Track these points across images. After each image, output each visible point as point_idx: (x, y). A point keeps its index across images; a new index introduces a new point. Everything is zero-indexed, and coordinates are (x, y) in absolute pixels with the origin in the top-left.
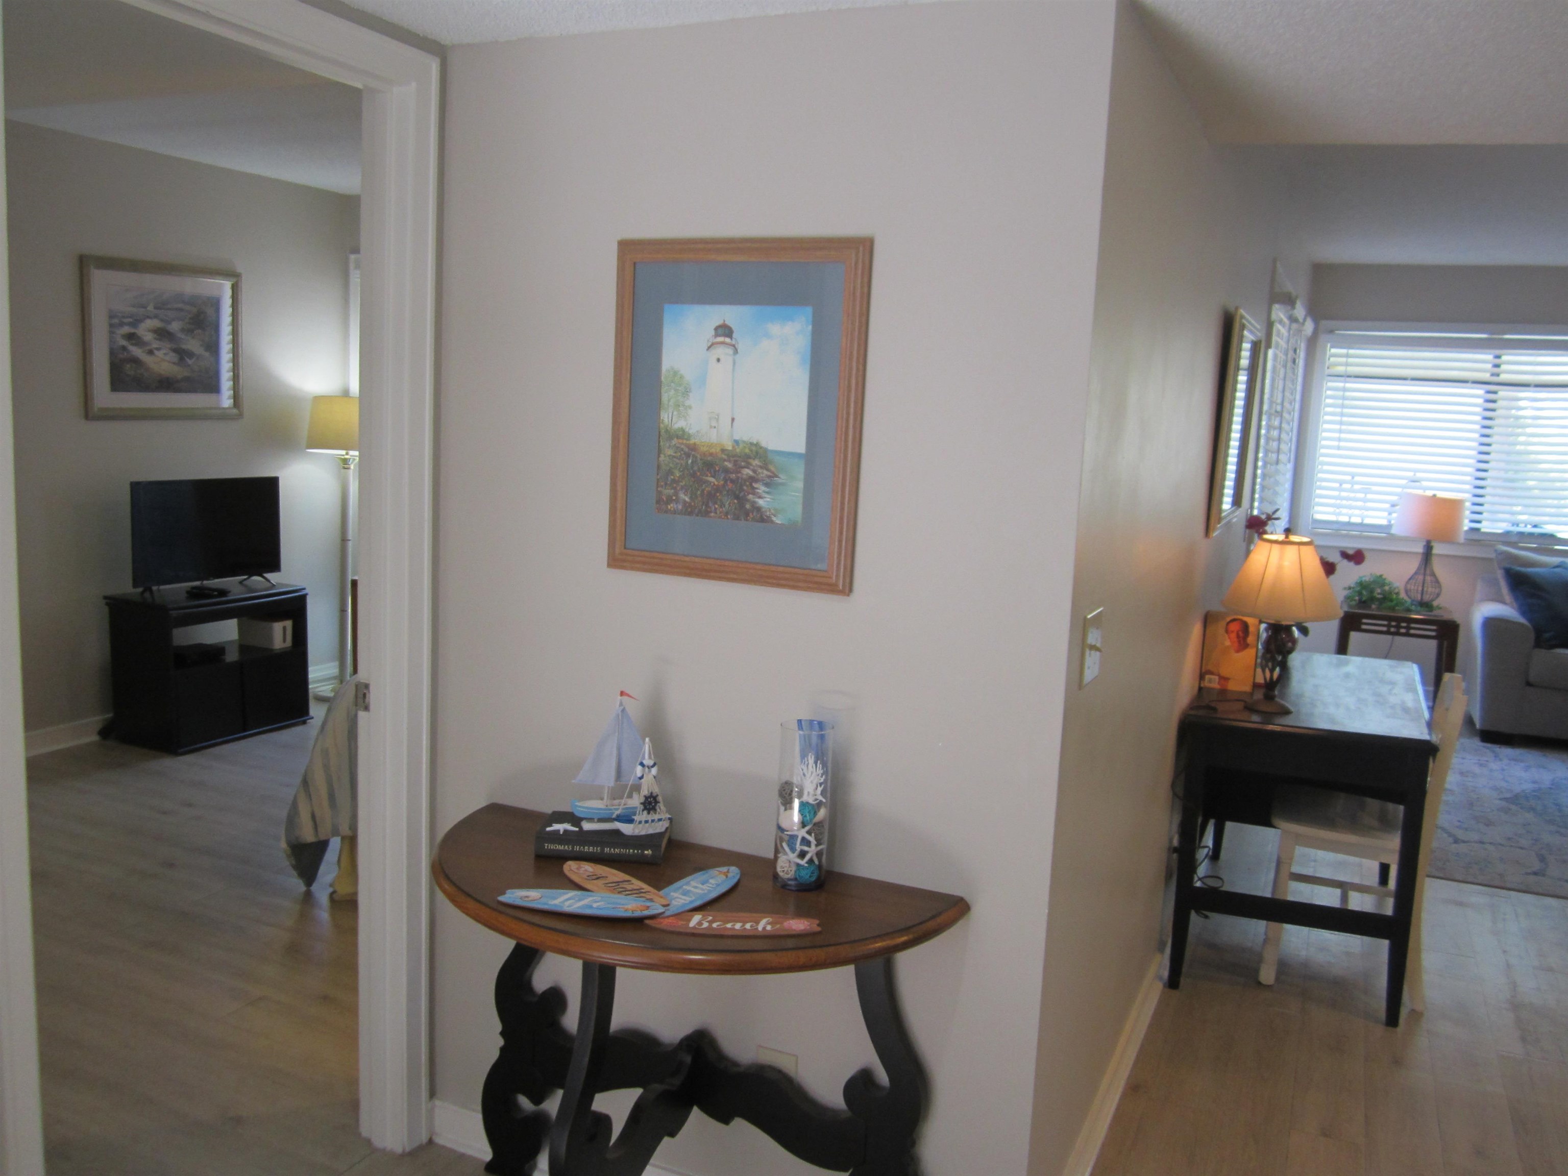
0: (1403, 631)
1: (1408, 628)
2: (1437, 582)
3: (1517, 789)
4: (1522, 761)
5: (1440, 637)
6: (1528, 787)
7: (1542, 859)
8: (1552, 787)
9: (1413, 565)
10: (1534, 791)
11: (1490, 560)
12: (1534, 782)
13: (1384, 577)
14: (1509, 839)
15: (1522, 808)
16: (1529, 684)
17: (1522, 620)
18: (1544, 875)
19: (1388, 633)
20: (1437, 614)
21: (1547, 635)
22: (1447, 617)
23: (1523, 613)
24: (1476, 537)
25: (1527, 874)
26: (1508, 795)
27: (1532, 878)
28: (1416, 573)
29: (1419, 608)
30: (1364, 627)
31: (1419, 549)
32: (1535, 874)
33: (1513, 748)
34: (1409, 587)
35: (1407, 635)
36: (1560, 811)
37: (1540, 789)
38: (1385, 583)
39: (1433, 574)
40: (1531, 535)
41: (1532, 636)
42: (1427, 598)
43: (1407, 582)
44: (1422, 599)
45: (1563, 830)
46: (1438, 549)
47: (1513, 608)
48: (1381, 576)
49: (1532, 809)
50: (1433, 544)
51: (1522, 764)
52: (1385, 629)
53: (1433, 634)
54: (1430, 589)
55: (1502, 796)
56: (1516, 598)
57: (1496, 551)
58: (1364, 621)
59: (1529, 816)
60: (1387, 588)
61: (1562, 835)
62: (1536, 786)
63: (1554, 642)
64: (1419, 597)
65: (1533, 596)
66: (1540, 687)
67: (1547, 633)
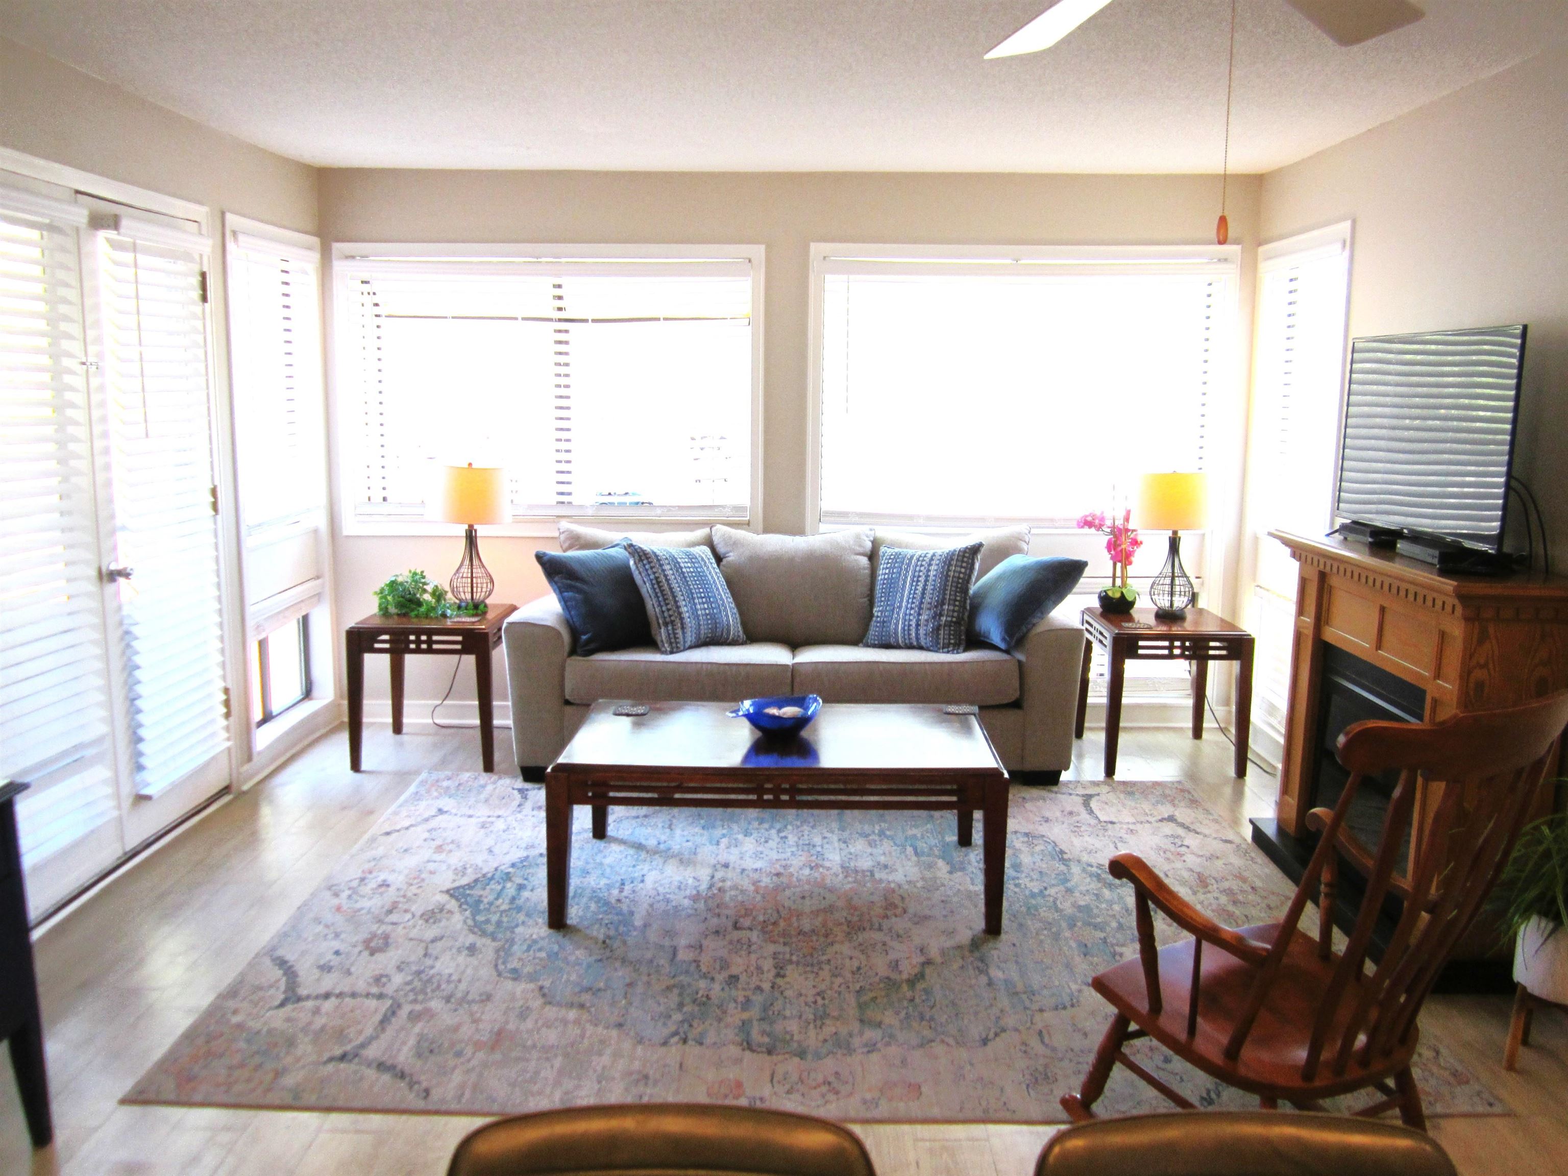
0: (424, 647)
1: (430, 642)
2: (487, 574)
16: (567, 703)
19: (408, 650)
21: (584, 639)
28: (461, 566)
29: (459, 613)
34: (455, 584)
39: (482, 567)
41: (568, 642)
42: (478, 596)
43: (453, 579)
44: (472, 599)
52: (402, 646)
54: (481, 584)
57: (559, 529)
58: (379, 637)
63: (592, 646)
64: (469, 596)
65: (570, 588)
66: (578, 705)
67: (585, 634)
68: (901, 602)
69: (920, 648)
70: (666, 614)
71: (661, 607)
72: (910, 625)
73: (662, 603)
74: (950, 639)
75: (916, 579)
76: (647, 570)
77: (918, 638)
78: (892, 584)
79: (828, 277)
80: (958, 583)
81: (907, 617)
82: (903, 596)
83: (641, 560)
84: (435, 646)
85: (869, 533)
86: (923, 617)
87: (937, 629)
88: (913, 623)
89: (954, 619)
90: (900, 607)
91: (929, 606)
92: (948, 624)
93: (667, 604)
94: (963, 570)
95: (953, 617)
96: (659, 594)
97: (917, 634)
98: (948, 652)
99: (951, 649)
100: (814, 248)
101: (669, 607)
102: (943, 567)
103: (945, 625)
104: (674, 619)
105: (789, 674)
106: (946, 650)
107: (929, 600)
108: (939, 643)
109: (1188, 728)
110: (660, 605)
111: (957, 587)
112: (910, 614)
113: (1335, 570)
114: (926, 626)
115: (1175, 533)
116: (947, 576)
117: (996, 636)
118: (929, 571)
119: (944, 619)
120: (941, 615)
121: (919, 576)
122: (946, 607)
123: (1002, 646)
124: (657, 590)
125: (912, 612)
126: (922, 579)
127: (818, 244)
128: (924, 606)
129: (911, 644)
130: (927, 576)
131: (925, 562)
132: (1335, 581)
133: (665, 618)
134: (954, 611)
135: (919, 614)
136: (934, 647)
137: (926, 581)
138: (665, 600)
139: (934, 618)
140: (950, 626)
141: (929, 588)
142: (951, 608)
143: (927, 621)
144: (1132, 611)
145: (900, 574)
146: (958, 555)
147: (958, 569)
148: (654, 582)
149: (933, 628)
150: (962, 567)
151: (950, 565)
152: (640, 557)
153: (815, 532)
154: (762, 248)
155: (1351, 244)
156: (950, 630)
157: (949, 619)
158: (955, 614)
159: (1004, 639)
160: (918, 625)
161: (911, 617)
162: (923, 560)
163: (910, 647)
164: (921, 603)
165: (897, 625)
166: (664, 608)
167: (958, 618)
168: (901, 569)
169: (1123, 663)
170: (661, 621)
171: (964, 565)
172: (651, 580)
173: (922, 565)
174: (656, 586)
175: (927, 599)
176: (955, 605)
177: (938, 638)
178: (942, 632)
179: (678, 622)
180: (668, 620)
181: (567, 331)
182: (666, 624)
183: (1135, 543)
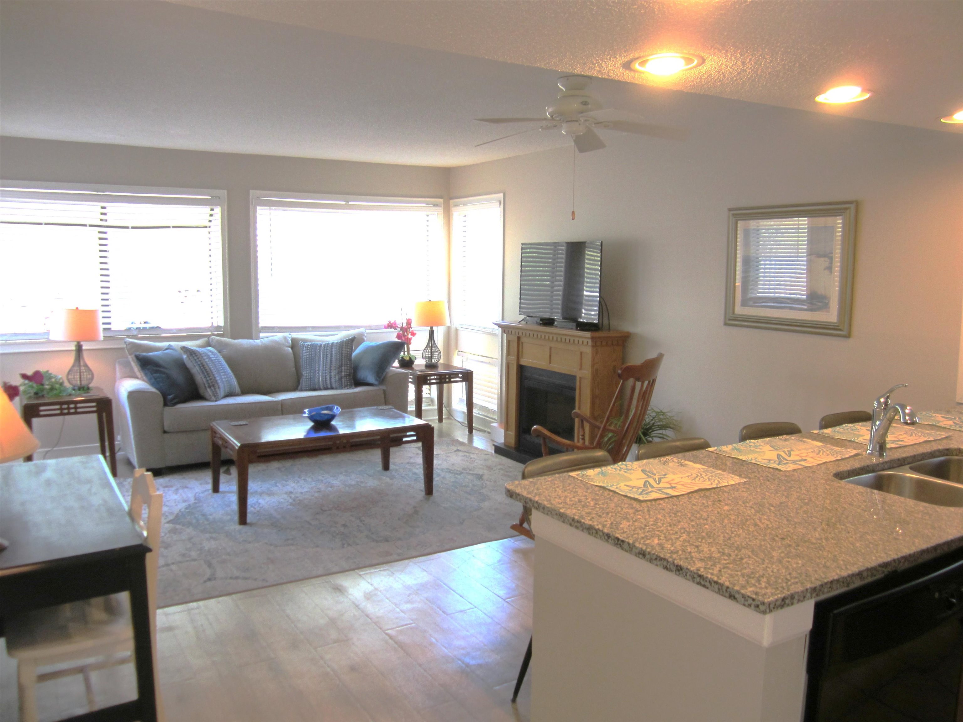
0: (72, 411)
1: (76, 408)
2: (89, 370)
3: (176, 510)
4: (171, 486)
5: (99, 412)
6: (182, 506)
7: (210, 565)
8: (196, 501)
9: (70, 360)
10: (186, 508)
11: (122, 349)
12: (185, 501)
13: (50, 372)
14: (184, 555)
15: (183, 525)
16: (165, 432)
17: (153, 390)
18: (215, 579)
19: (62, 414)
20: (93, 394)
21: (170, 397)
22: (101, 395)
23: (152, 384)
24: (110, 335)
25: (205, 582)
26: (171, 517)
27: (209, 584)
28: (73, 366)
29: (78, 392)
30: (42, 413)
31: (73, 347)
32: (209, 579)
33: (163, 477)
34: (70, 377)
35: (76, 413)
36: (207, 520)
37: (189, 505)
38: (51, 377)
39: (86, 366)
40: (145, 329)
41: (161, 400)
42: (84, 383)
43: (69, 373)
44: (81, 384)
45: (214, 535)
46: (86, 346)
47: (144, 380)
48: (48, 371)
49: (190, 524)
50: (82, 343)
51: (173, 489)
52: (58, 412)
53: (95, 409)
54: (86, 376)
55: (168, 520)
56: (146, 375)
57: (125, 343)
58: (42, 408)
59: (190, 531)
60: (53, 380)
61: (215, 539)
62: (186, 504)
63: (176, 401)
64: (79, 383)
65: (156, 372)
66: (173, 432)
67: (170, 395)
68: (319, 367)
69: (332, 388)
70: (209, 382)
71: (206, 378)
72: (326, 378)
73: (207, 376)
74: (347, 383)
75: (325, 356)
76: (195, 360)
77: (331, 384)
78: (312, 360)
79: (258, 208)
80: (347, 356)
81: (324, 375)
82: (319, 365)
83: (191, 355)
84: (79, 410)
85: (290, 336)
86: (333, 374)
87: (341, 379)
88: (328, 377)
89: (348, 373)
90: (319, 370)
91: (335, 368)
92: (346, 376)
93: (209, 377)
94: (349, 350)
95: (347, 372)
96: (204, 372)
97: (331, 382)
98: (348, 389)
99: (348, 387)
100: (252, 192)
101: (211, 378)
102: (339, 349)
103: (344, 377)
104: (213, 385)
105: (280, 406)
106: (346, 388)
107: (335, 365)
108: (342, 385)
109: (436, 419)
110: (205, 377)
111: (347, 358)
112: (326, 373)
113: (524, 334)
114: (335, 377)
115: (432, 328)
116: (342, 353)
117: (371, 378)
118: (332, 351)
119: (343, 373)
120: (341, 372)
121: (327, 355)
122: (343, 368)
123: (376, 383)
124: (203, 370)
125: (327, 372)
126: (329, 356)
127: (253, 191)
128: (333, 368)
129: (327, 387)
130: (331, 354)
131: (329, 347)
132: (523, 340)
133: (209, 384)
134: (347, 369)
135: (330, 372)
136: (341, 387)
137: (331, 356)
138: (208, 374)
139: (338, 373)
140: (346, 377)
141: (334, 360)
142: (346, 368)
143: (335, 375)
144: (413, 366)
145: (316, 354)
146: (346, 343)
147: (346, 349)
148: (201, 365)
149: (339, 378)
150: (348, 348)
151: (342, 348)
152: (191, 353)
153: (258, 338)
154: (225, 192)
155: (504, 204)
156: (347, 379)
157: (346, 373)
158: (348, 371)
159: (376, 380)
160: (331, 378)
161: (327, 374)
162: (327, 347)
163: (326, 389)
164: (331, 367)
165: (319, 379)
166: (208, 379)
167: (349, 372)
168: (316, 352)
169: (422, 387)
170: (207, 386)
171: (349, 347)
172: (199, 365)
173: (327, 349)
174: (202, 368)
175: (333, 364)
176: (347, 367)
177: (342, 383)
178: (343, 380)
179: (216, 385)
180: (211, 384)
181: (105, 233)
182: (210, 387)
183: (413, 334)
